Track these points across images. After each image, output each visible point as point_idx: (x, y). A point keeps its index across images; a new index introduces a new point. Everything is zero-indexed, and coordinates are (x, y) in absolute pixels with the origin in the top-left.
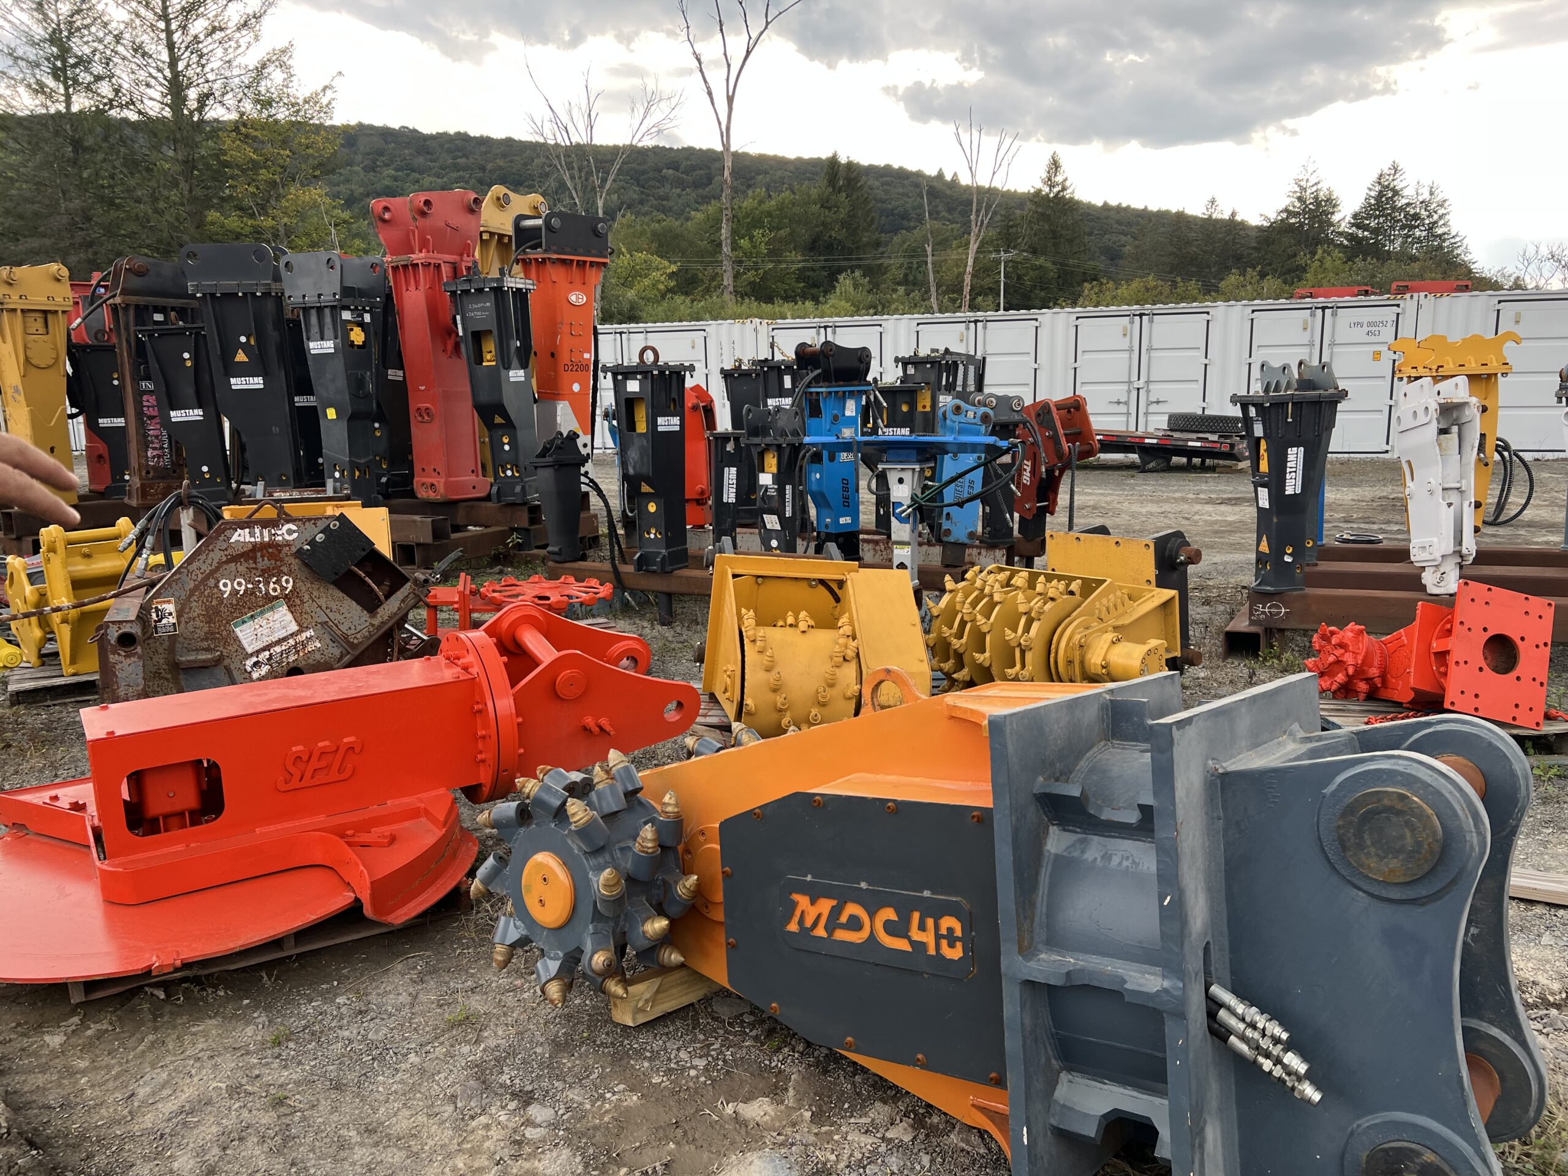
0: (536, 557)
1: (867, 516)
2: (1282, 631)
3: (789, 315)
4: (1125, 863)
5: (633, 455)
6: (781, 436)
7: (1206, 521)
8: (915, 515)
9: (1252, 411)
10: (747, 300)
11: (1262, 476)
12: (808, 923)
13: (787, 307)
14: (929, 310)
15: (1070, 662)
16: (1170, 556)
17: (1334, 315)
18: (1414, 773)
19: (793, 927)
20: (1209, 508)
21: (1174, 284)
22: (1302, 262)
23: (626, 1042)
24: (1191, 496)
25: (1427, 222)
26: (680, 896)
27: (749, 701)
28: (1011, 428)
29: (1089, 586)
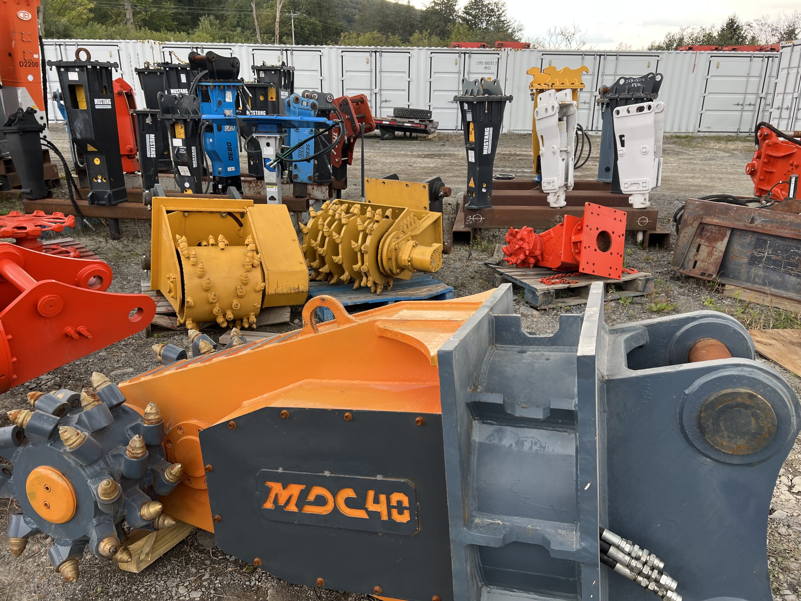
0: (14, 195)
1: (244, 165)
2: (480, 229)
3: (172, 38)
4: (535, 448)
5: (79, 125)
6: (186, 113)
7: (420, 167)
8: (278, 167)
9: (466, 106)
10: (143, 29)
11: (471, 144)
12: (282, 502)
13: (169, 35)
14: (256, 42)
15: (389, 259)
16: (435, 192)
17: (470, 57)
18: (756, 377)
19: (269, 505)
20: (420, 160)
21: (387, 38)
22: (449, 29)
23: (134, 587)
24: (409, 153)
25: (497, 13)
26: (167, 481)
27: (188, 299)
28: (327, 112)
29: (397, 212)
